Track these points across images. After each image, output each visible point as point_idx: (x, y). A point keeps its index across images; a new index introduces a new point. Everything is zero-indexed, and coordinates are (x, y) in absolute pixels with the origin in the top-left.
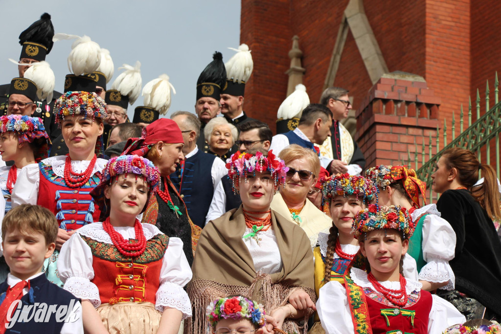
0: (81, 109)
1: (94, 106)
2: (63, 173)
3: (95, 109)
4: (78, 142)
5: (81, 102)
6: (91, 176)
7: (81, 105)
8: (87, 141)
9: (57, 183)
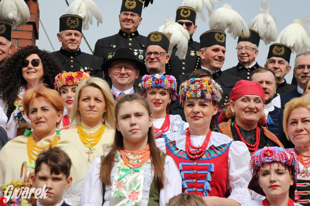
0: (201, 93)
1: (212, 91)
2: (185, 147)
3: (213, 94)
4: (197, 120)
5: (202, 88)
6: (207, 149)
7: (201, 90)
8: (204, 120)
9: (179, 155)
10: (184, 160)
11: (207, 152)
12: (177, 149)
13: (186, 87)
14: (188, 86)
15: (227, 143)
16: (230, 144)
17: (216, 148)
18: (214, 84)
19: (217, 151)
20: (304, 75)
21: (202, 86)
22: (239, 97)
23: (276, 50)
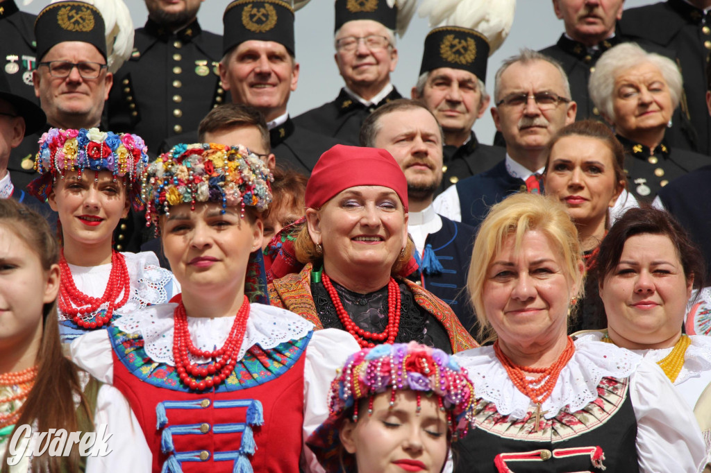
0: (211, 188)
1: (242, 178)
2: (171, 354)
3: (245, 186)
4: (205, 269)
5: (210, 171)
6: (240, 356)
7: (209, 179)
8: (227, 267)
9: (156, 380)
10: (172, 394)
11: (239, 367)
12: (149, 361)
13: (160, 174)
14: (167, 171)
15: (297, 338)
16: (307, 339)
17: (268, 354)
18: (244, 158)
19: (269, 362)
20: (527, 122)
21: (210, 167)
22: (332, 195)
23: (452, 46)
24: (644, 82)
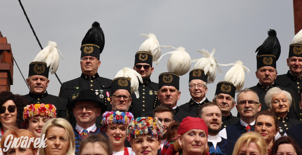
0: (148, 130)
1: (157, 127)
3: (158, 130)
4: (146, 154)
7: (148, 127)
8: (152, 154)
13: (133, 126)
14: (135, 125)
18: (157, 121)
20: (246, 109)
21: (148, 124)
22: (186, 131)
23: (224, 87)
24: (281, 99)
